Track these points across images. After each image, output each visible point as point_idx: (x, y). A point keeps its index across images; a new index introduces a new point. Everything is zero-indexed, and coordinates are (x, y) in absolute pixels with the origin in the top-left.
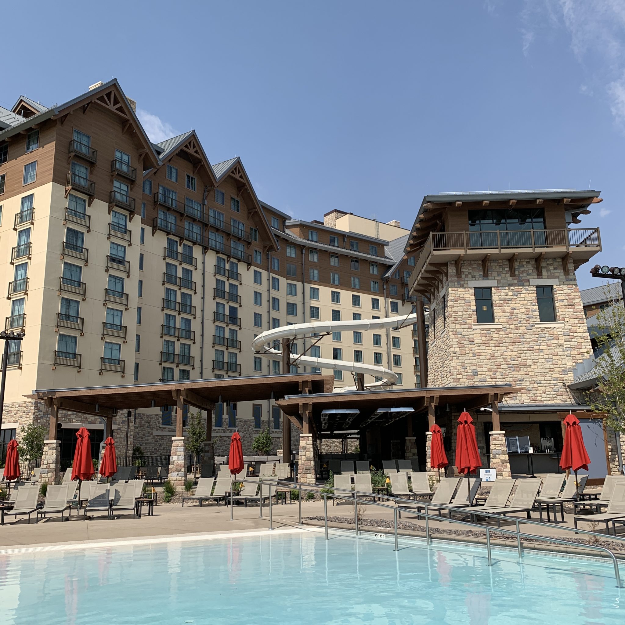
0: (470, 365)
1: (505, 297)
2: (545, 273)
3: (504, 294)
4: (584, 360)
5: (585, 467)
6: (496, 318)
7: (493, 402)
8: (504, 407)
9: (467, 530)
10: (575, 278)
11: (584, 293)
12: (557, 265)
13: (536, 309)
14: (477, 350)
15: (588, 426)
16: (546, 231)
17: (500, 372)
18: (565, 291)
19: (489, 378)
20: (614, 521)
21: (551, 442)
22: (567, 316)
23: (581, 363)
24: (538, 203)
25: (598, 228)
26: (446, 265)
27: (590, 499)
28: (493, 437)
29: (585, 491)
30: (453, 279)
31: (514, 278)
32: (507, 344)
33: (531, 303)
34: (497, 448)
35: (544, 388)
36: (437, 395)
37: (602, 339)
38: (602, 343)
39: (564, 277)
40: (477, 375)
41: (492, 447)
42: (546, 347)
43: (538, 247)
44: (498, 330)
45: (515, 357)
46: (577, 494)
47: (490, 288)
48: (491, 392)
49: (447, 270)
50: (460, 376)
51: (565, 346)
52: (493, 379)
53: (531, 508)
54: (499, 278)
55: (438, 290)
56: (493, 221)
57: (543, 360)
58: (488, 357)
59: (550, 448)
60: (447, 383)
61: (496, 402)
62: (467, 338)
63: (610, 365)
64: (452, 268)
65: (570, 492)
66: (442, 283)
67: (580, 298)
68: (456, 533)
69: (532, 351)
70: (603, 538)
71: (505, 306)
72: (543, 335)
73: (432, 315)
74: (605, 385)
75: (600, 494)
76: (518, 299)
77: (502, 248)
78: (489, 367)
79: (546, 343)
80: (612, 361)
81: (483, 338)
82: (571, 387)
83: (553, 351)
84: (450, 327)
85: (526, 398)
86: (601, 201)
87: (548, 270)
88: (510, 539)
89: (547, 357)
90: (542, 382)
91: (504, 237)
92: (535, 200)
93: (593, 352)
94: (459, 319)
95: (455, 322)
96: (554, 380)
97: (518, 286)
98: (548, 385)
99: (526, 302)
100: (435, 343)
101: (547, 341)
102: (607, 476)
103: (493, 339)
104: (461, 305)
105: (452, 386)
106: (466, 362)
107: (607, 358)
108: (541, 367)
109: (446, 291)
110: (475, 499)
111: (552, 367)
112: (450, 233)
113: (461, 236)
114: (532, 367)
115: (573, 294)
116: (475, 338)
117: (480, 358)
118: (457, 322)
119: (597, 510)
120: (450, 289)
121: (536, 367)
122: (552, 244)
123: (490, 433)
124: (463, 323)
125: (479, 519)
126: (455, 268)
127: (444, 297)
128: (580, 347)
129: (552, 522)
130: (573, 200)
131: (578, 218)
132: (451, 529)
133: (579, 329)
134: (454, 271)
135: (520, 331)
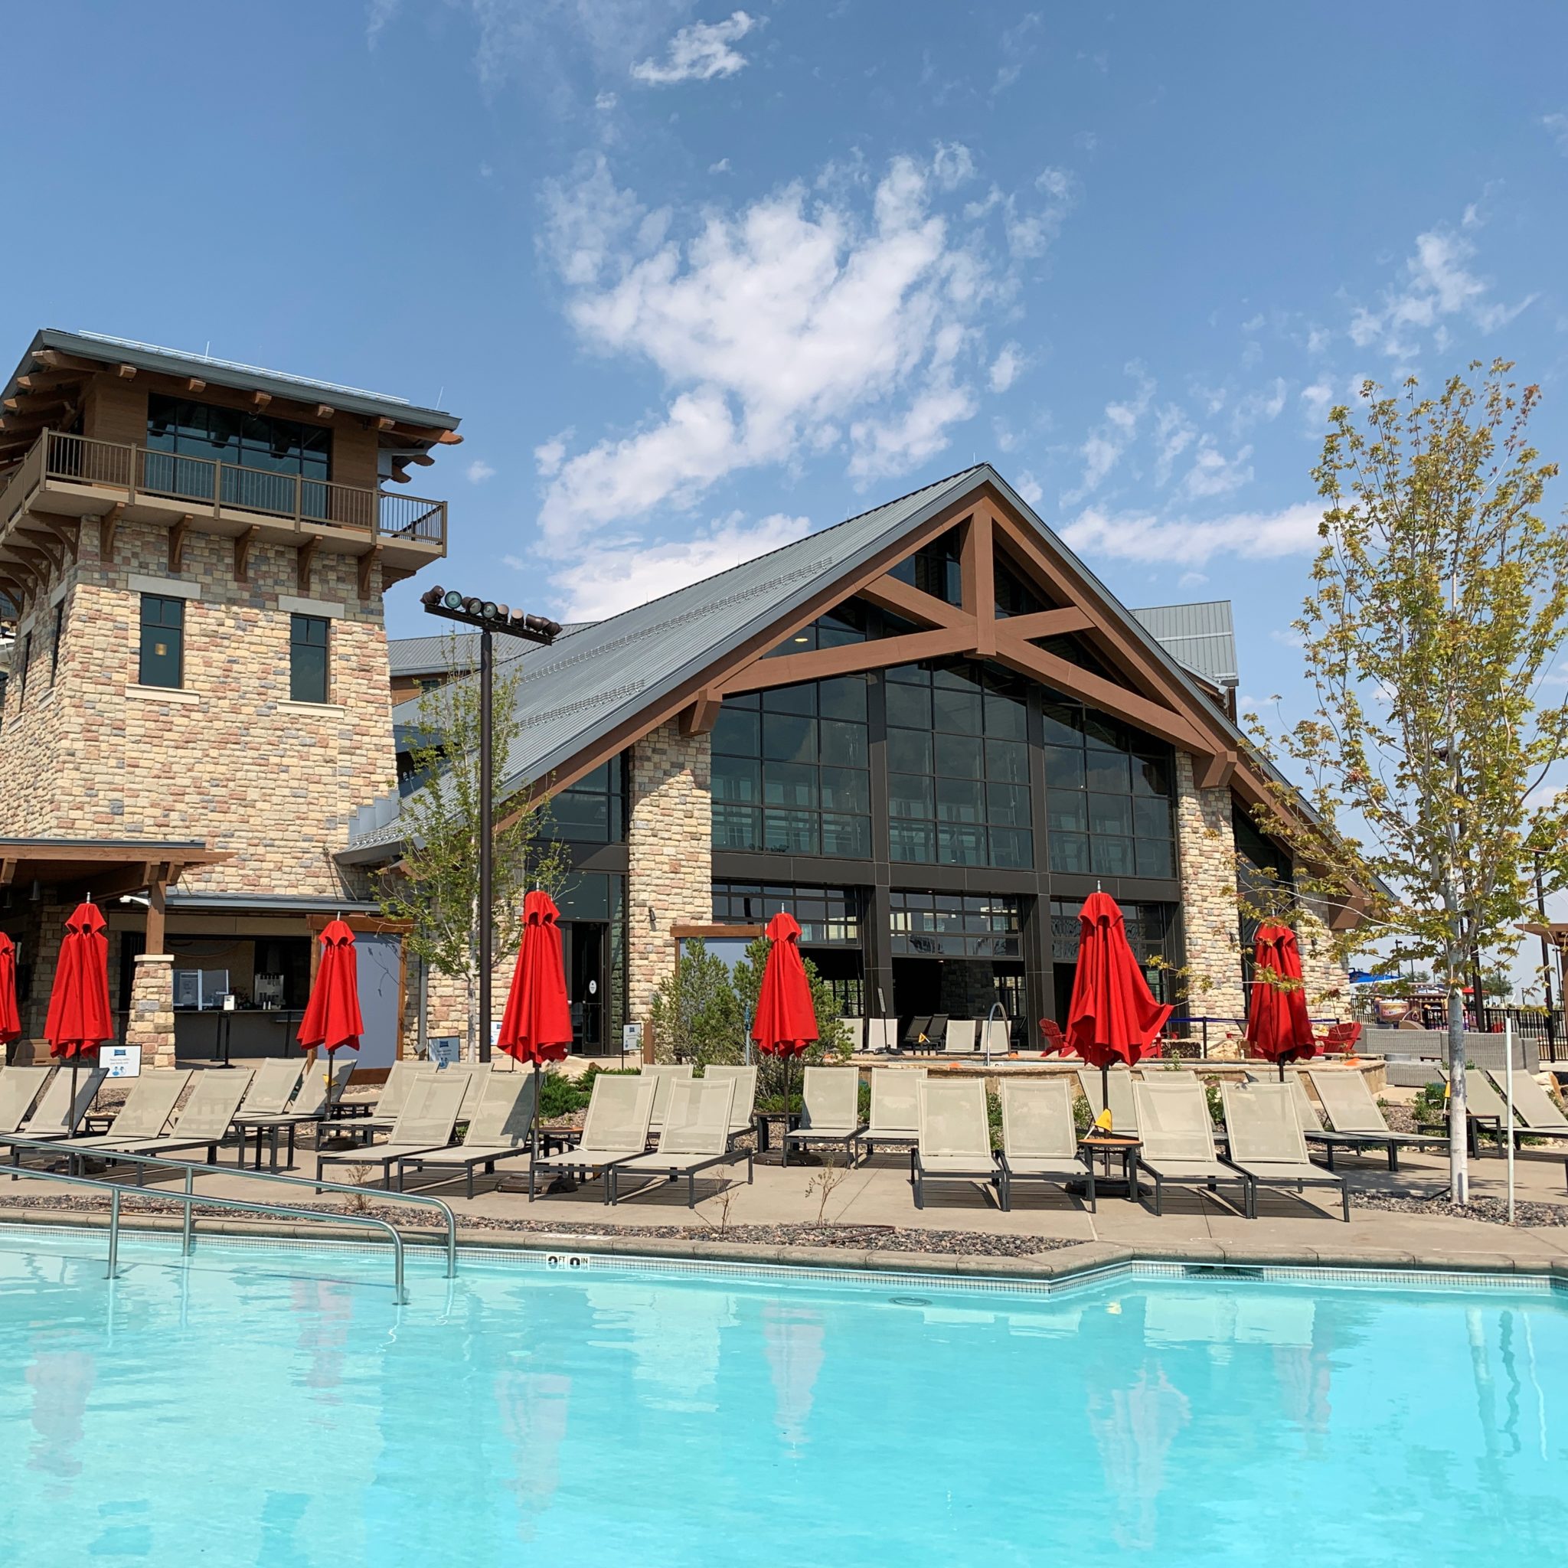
0: (107, 787)
1: (215, 628)
2: (316, 586)
3: (213, 621)
4: (376, 799)
5: (353, 1042)
6: (186, 676)
7: (153, 883)
8: (178, 897)
9: (57, 1194)
10: (380, 608)
11: (396, 647)
12: (345, 572)
13: (285, 668)
14: (131, 751)
15: (370, 950)
16: (331, 487)
17: (180, 811)
18: (356, 637)
19: (152, 823)
20: (402, 1160)
21: (279, 983)
22: (353, 695)
23: (369, 806)
24: (319, 414)
25: (445, 502)
26: (75, 521)
27: (353, 1116)
28: (143, 969)
29: (345, 1098)
30: (89, 562)
31: (243, 584)
32: (206, 745)
33: (276, 652)
34: (149, 997)
35: (278, 857)
36: (12, 856)
37: (424, 754)
38: (423, 764)
39: (358, 602)
40: (122, 814)
41: (138, 993)
42: (295, 760)
43: (307, 521)
44: (188, 707)
45: (222, 777)
46: (327, 1105)
47: (182, 601)
48: (154, 859)
49: (78, 537)
50: (74, 814)
51: (340, 764)
52: (160, 826)
53: (220, 1137)
54: (208, 580)
55: (46, 582)
56: (209, 436)
57: (287, 792)
58: (156, 772)
59: (272, 999)
60: (39, 828)
61: (162, 883)
62: (108, 718)
63: (433, 816)
64: (92, 533)
65: (312, 1099)
66: (59, 569)
67: (386, 656)
68: (30, 1203)
69: (263, 768)
70: (376, 1200)
71: (213, 652)
72: (294, 732)
73: (22, 649)
74: (417, 860)
75: (375, 1104)
76: (247, 639)
77: (222, 506)
78: (154, 796)
79: (298, 751)
80: (440, 806)
81: (148, 724)
82: (340, 860)
83: (310, 771)
84: (68, 686)
85: (235, 879)
86: (459, 441)
87: (324, 581)
88: (165, 1211)
89: (295, 784)
90: (277, 843)
91: (231, 480)
92: (316, 405)
93: (399, 783)
94: (92, 668)
95: (82, 674)
96: (304, 841)
97: (251, 606)
98: (288, 850)
99: (263, 649)
100: (20, 723)
101: (301, 748)
102: (397, 1062)
103: (175, 728)
104: (102, 632)
105: (52, 837)
106: (98, 778)
107: (429, 799)
108: (280, 807)
109: (69, 590)
110: (84, 1120)
111: (304, 808)
112: (95, 442)
113: (125, 455)
114: (259, 805)
115: (373, 645)
116: (127, 722)
117: (133, 773)
118: (87, 674)
119: (367, 1139)
120: (79, 588)
121: (266, 806)
122: (341, 520)
123: (137, 958)
124: (103, 680)
125: (90, 1167)
126: (97, 534)
127: (60, 606)
128: (371, 768)
129: (266, 1169)
130: (400, 425)
131: (405, 470)
132: (16, 1195)
133: (375, 727)
134: (96, 542)
135: (241, 717)
